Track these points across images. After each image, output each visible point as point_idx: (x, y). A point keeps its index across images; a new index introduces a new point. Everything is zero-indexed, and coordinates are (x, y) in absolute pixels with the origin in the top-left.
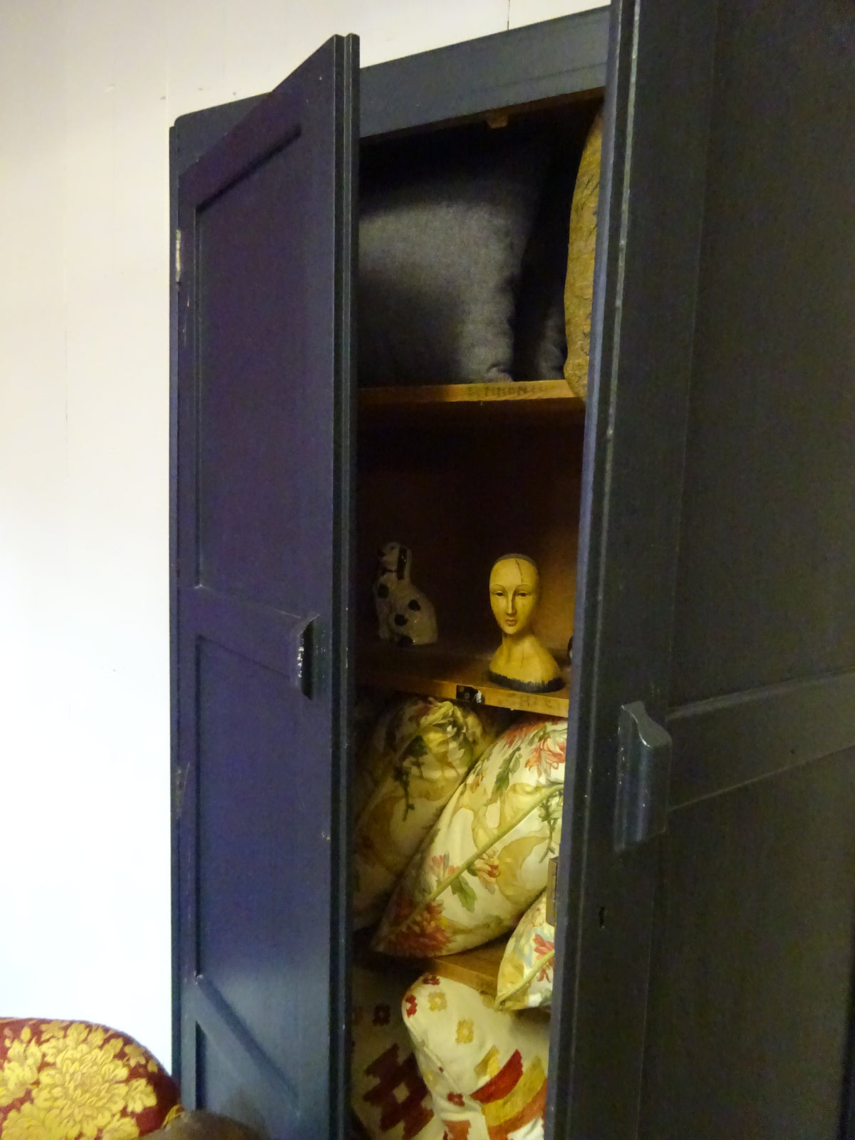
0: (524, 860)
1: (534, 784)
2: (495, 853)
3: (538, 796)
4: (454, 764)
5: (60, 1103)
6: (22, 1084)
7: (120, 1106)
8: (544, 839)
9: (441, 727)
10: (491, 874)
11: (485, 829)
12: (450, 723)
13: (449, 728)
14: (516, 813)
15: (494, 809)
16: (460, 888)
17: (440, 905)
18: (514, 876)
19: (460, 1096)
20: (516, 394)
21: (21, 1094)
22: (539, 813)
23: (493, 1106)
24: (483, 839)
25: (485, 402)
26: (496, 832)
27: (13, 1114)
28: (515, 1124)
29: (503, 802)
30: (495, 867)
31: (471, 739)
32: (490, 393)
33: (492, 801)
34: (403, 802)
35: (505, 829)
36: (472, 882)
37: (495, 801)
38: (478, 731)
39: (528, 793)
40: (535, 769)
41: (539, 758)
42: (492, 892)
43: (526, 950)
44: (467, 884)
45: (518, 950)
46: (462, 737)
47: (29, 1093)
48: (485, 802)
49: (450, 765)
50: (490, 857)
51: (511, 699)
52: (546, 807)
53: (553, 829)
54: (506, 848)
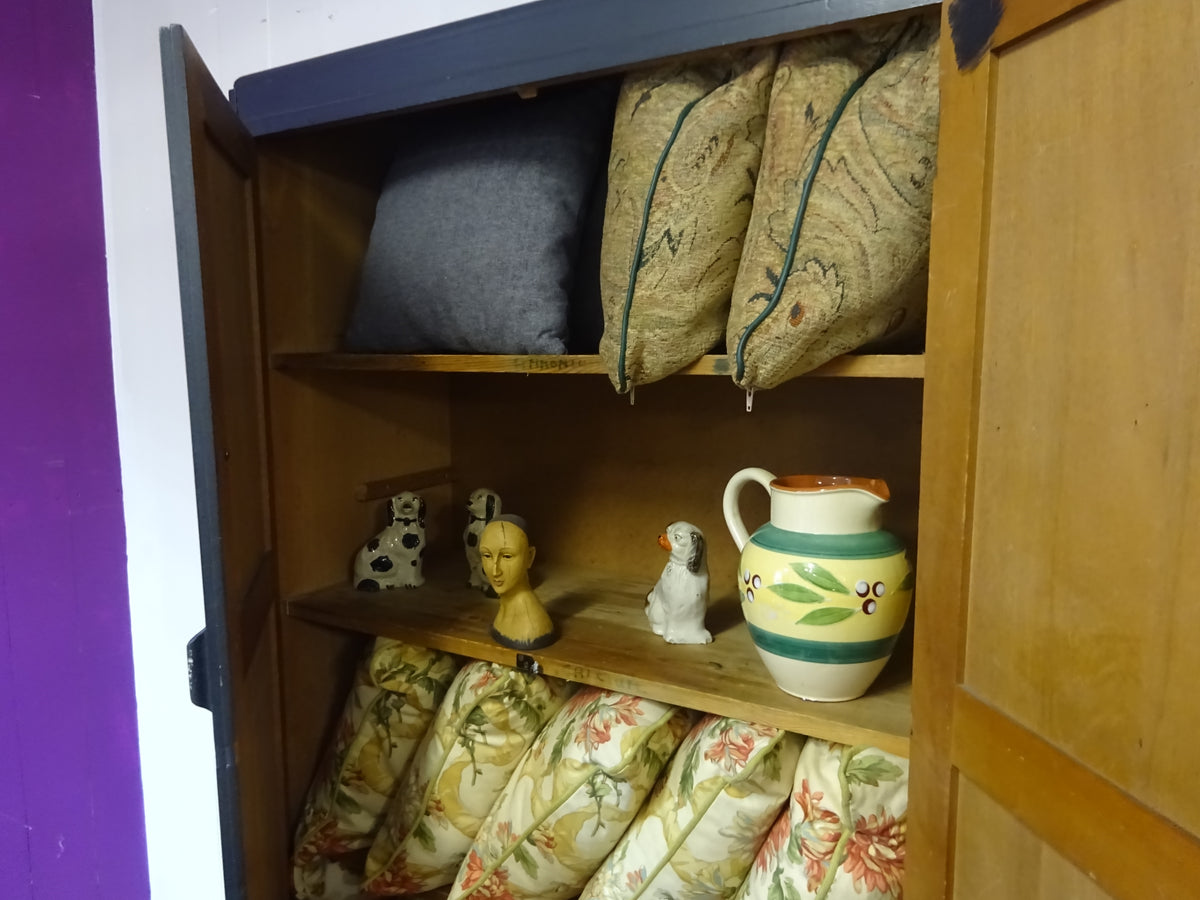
0: (577, 833)
1: (581, 761)
2: (549, 826)
4: (518, 730)
8: (594, 814)
9: (497, 699)
10: (548, 845)
11: (541, 799)
12: (506, 694)
13: (506, 700)
14: (567, 788)
15: (548, 780)
16: (522, 857)
17: (506, 871)
18: (570, 847)
20: (557, 368)
22: (586, 789)
24: (540, 811)
25: (531, 375)
26: (549, 805)
29: (556, 775)
30: (552, 839)
31: (534, 705)
32: (534, 365)
33: (547, 773)
34: (470, 767)
35: (557, 802)
36: (533, 851)
37: (549, 774)
38: (545, 696)
39: (577, 769)
40: (582, 744)
41: (585, 736)
42: (552, 862)
44: (527, 852)
46: (522, 706)
48: (541, 773)
49: (514, 731)
50: (546, 829)
51: (567, 670)
52: (592, 784)
53: (600, 806)
54: (559, 822)
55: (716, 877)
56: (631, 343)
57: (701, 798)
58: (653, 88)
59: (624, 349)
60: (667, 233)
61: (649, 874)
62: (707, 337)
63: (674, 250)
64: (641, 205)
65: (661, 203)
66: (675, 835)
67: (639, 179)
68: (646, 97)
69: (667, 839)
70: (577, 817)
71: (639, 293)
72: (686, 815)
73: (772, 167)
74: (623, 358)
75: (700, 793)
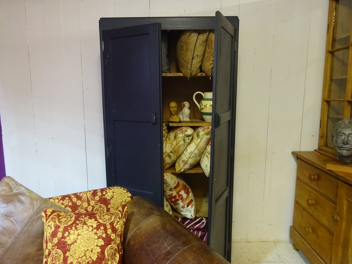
0: (180, 149)
1: (182, 136)
3: (182, 138)
5: (118, 197)
6: (111, 195)
7: (127, 196)
8: (183, 145)
10: (175, 152)
11: (173, 145)
14: (179, 141)
16: (169, 156)
17: (165, 160)
18: (178, 152)
19: (172, 188)
21: (112, 197)
22: (183, 141)
23: (177, 189)
24: (173, 147)
27: (111, 200)
28: (180, 191)
29: (176, 140)
30: (175, 151)
33: (174, 141)
35: (177, 144)
36: (171, 154)
39: (180, 138)
40: (182, 134)
41: (182, 132)
42: (174, 155)
43: (181, 163)
45: (179, 164)
47: (113, 196)
48: (172, 141)
50: (175, 149)
51: (174, 125)
52: (184, 139)
53: (185, 143)
54: (177, 147)
55: (202, 149)
56: (192, 70)
57: (201, 137)
58: (192, 33)
59: (191, 71)
60: (197, 55)
61: (193, 151)
62: (199, 71)
63: (197, 57)
64: (193, 50)
65: (196, 51)
66: (197, 144)
67: (192, 46)
68: (191, 34)
69: (196, 145)
70: (181, 146)
71: (193, 63)
72: (199, 140)
73: (211, 47)
74: (191, 72)
75: (201, 136)
